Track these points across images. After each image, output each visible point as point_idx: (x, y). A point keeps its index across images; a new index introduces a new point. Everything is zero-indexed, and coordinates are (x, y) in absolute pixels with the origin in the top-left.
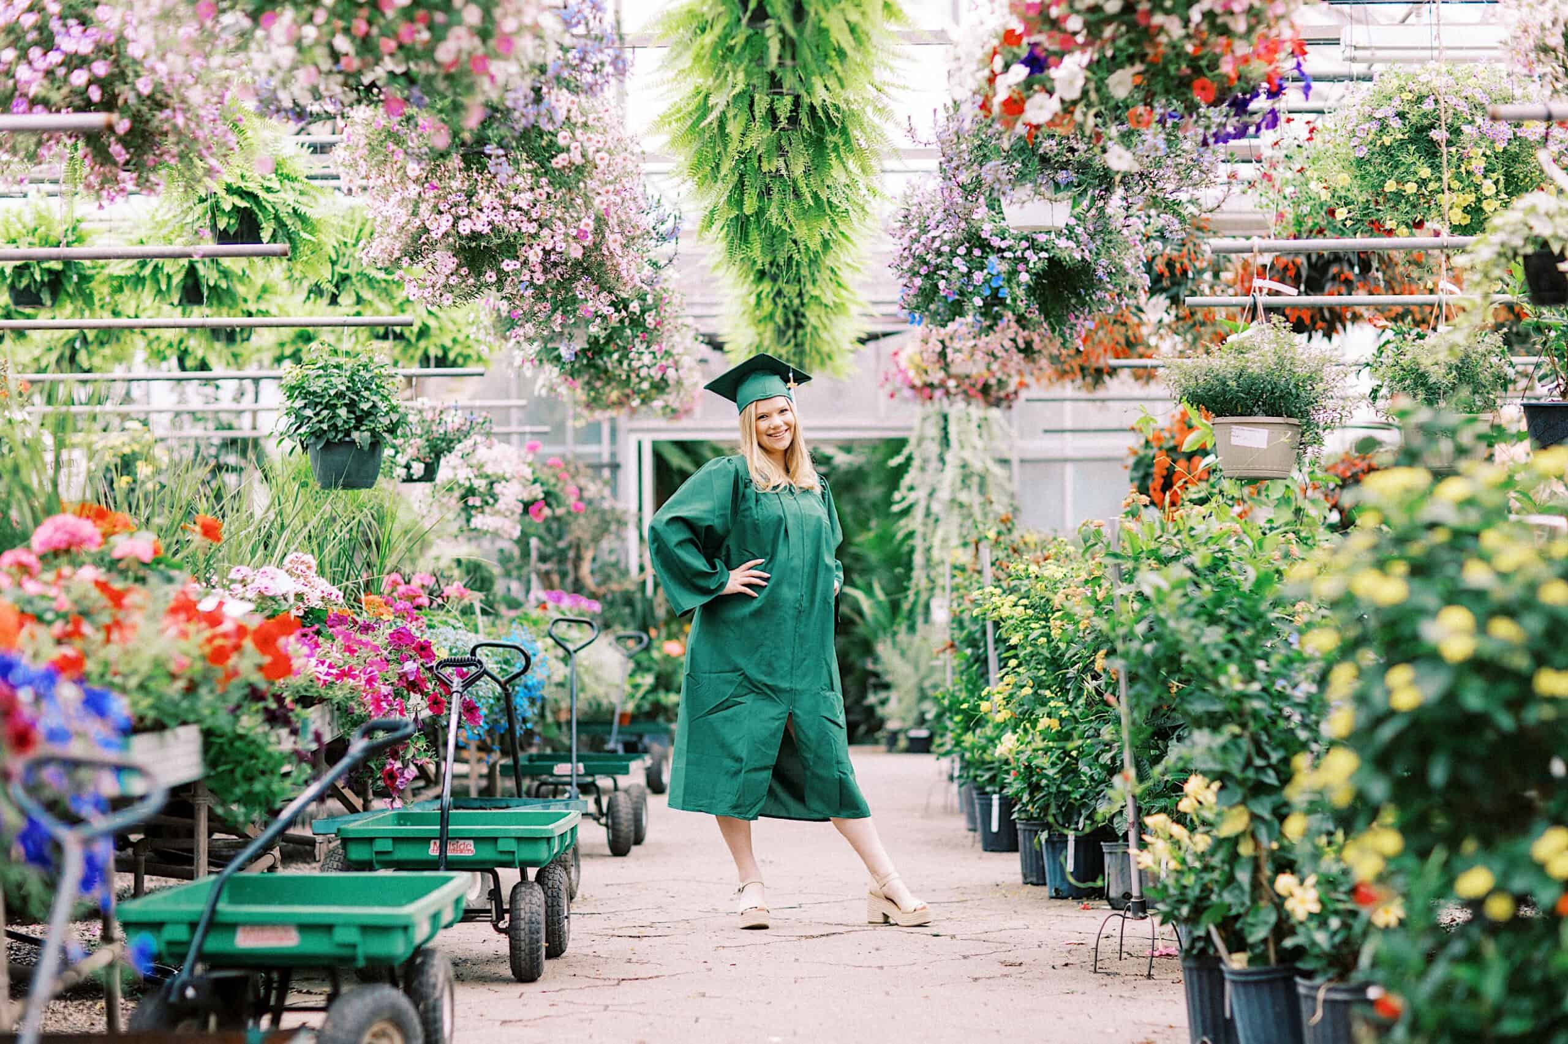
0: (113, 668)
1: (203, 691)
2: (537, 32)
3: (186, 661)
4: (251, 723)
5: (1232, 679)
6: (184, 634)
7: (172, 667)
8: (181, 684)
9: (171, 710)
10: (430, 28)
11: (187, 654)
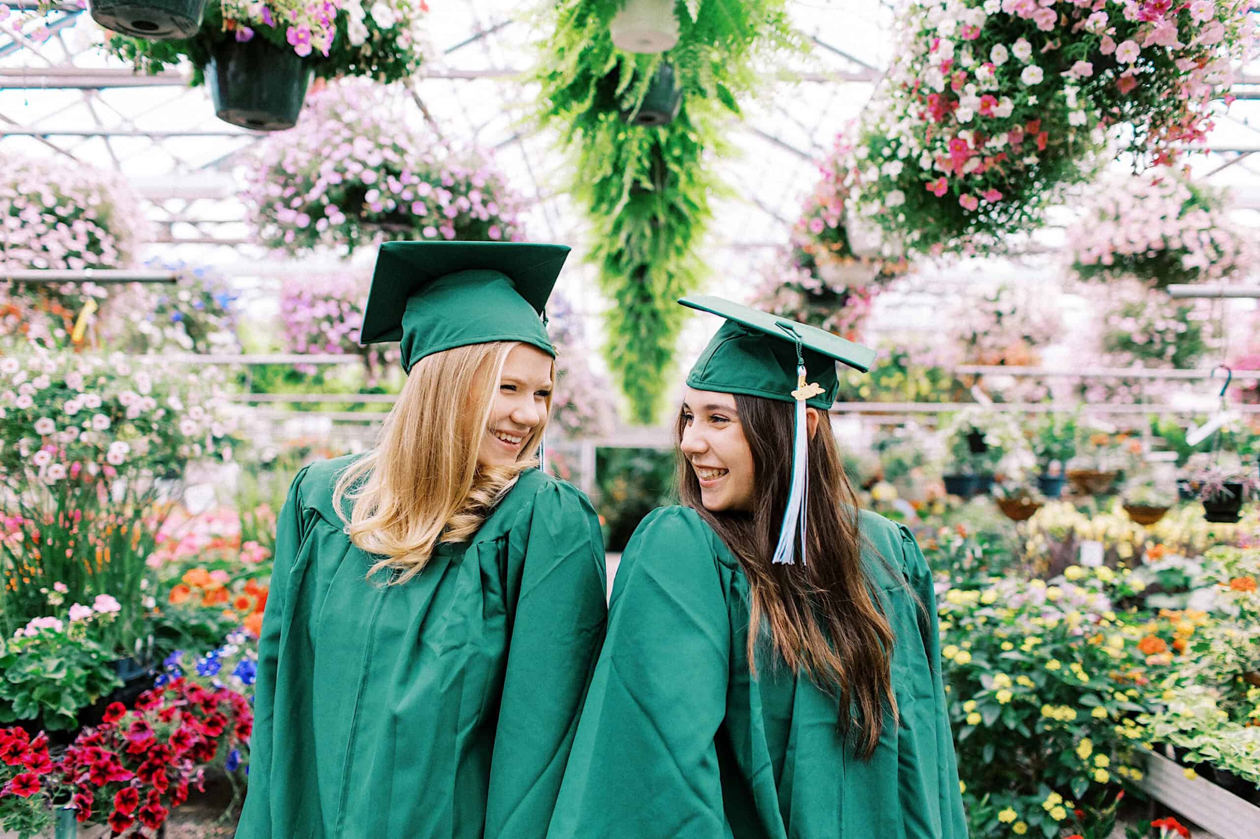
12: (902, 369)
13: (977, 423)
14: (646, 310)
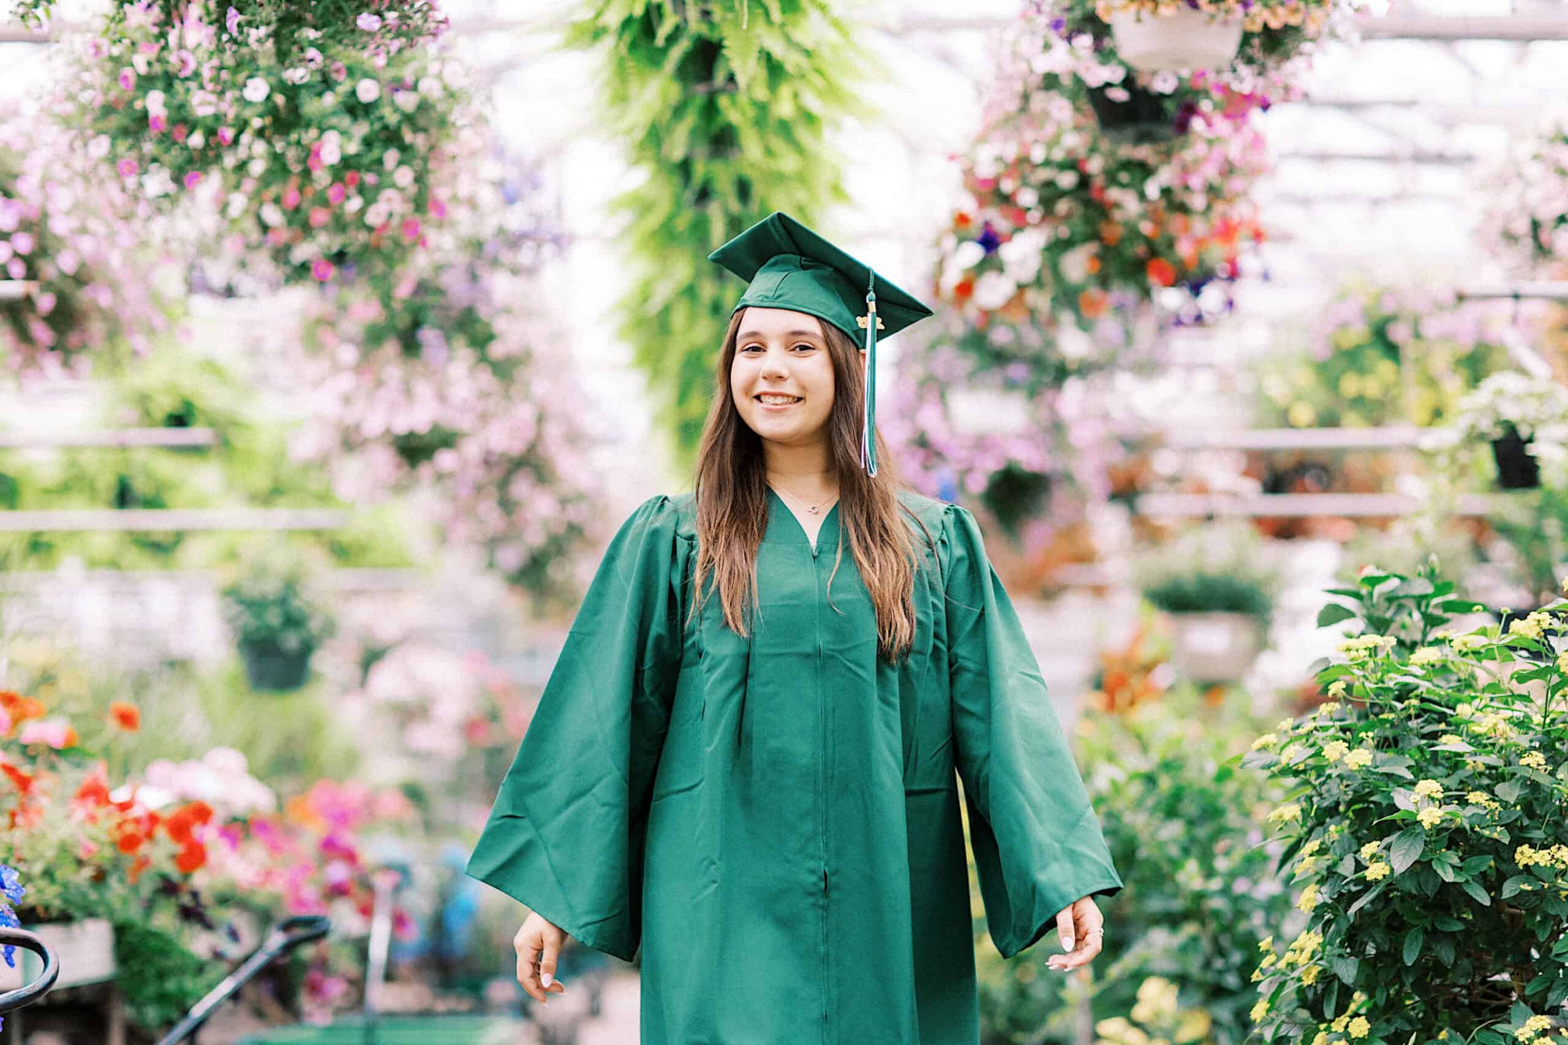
0: (17, 853)
1: (113, 881)
2: (472, 203)
3: (93, 846)
4: (165, 920)
5: (1190, 876)
6: (92, 818)
7: (80, 853)
8: (87, 872)
9: (78, 899)
10: (362, 190)
11: (94, 839)
12: (1392, 350)
13: (1511, 412)
14: (723, 176)
